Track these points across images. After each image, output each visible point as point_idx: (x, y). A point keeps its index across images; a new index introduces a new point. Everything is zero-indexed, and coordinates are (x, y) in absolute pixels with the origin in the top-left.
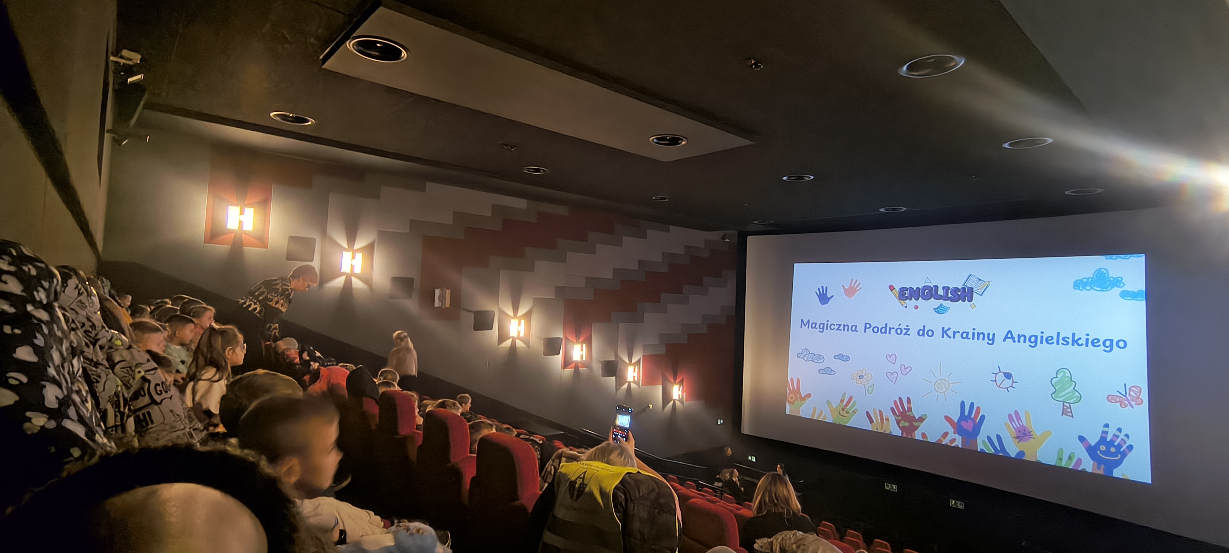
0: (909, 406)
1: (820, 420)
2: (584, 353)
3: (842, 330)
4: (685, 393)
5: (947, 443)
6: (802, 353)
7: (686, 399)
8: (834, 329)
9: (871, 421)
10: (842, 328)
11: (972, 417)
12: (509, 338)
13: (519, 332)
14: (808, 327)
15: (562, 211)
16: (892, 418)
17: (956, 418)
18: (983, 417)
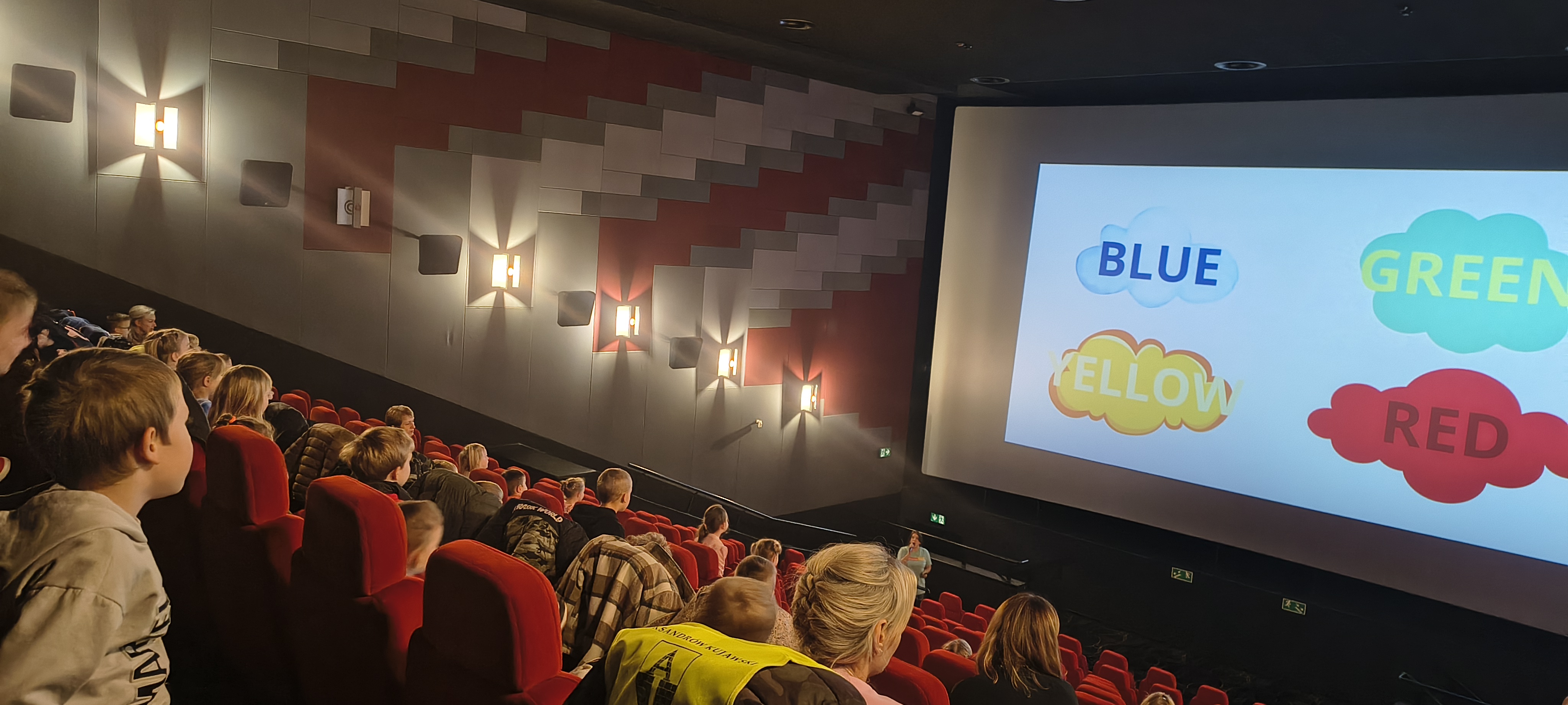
2: (636, 322)
4: (822, 401)
7: (825, 411)
12: (490, 289)
13: (510, 278)
15: (600, 40)
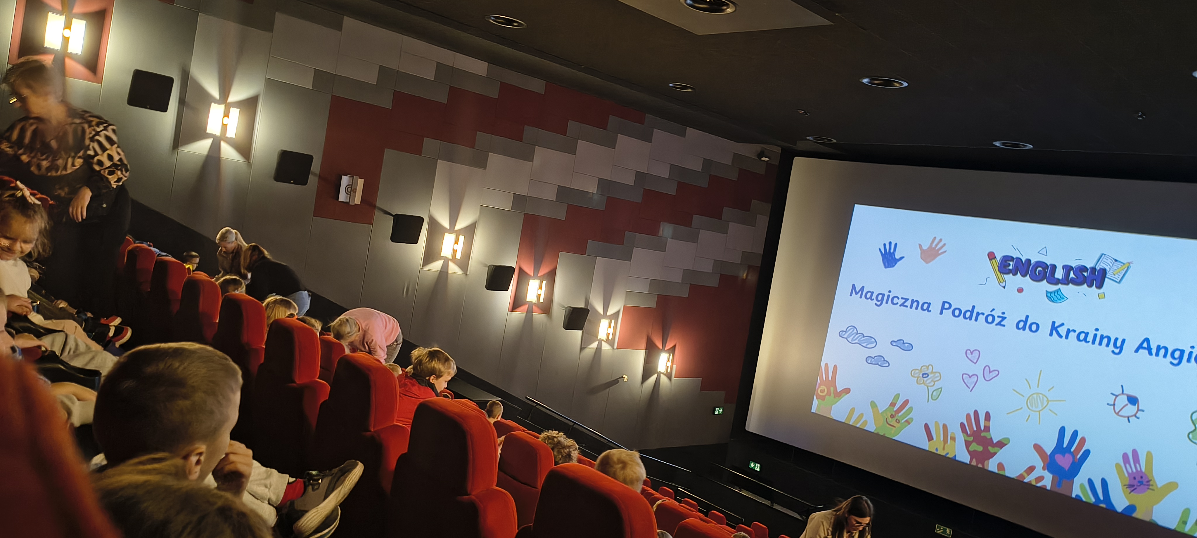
0: (987, 425)
1: (858, 426)
2: (542, 292)
3: (909, 307)
4: (674, 366)
5: (1030, 481)
6: (846, 331)
7: (675, 374)
8: (897, 303)
9: (930, 438)
10: (908, 303)
11: (1072, 450)
12: (439, 258)
13: (455, 252)
14: (861, 297)
15: (537, 86)
16: (961, 438)
17: (1049, 449)
18: (1087, 453)
